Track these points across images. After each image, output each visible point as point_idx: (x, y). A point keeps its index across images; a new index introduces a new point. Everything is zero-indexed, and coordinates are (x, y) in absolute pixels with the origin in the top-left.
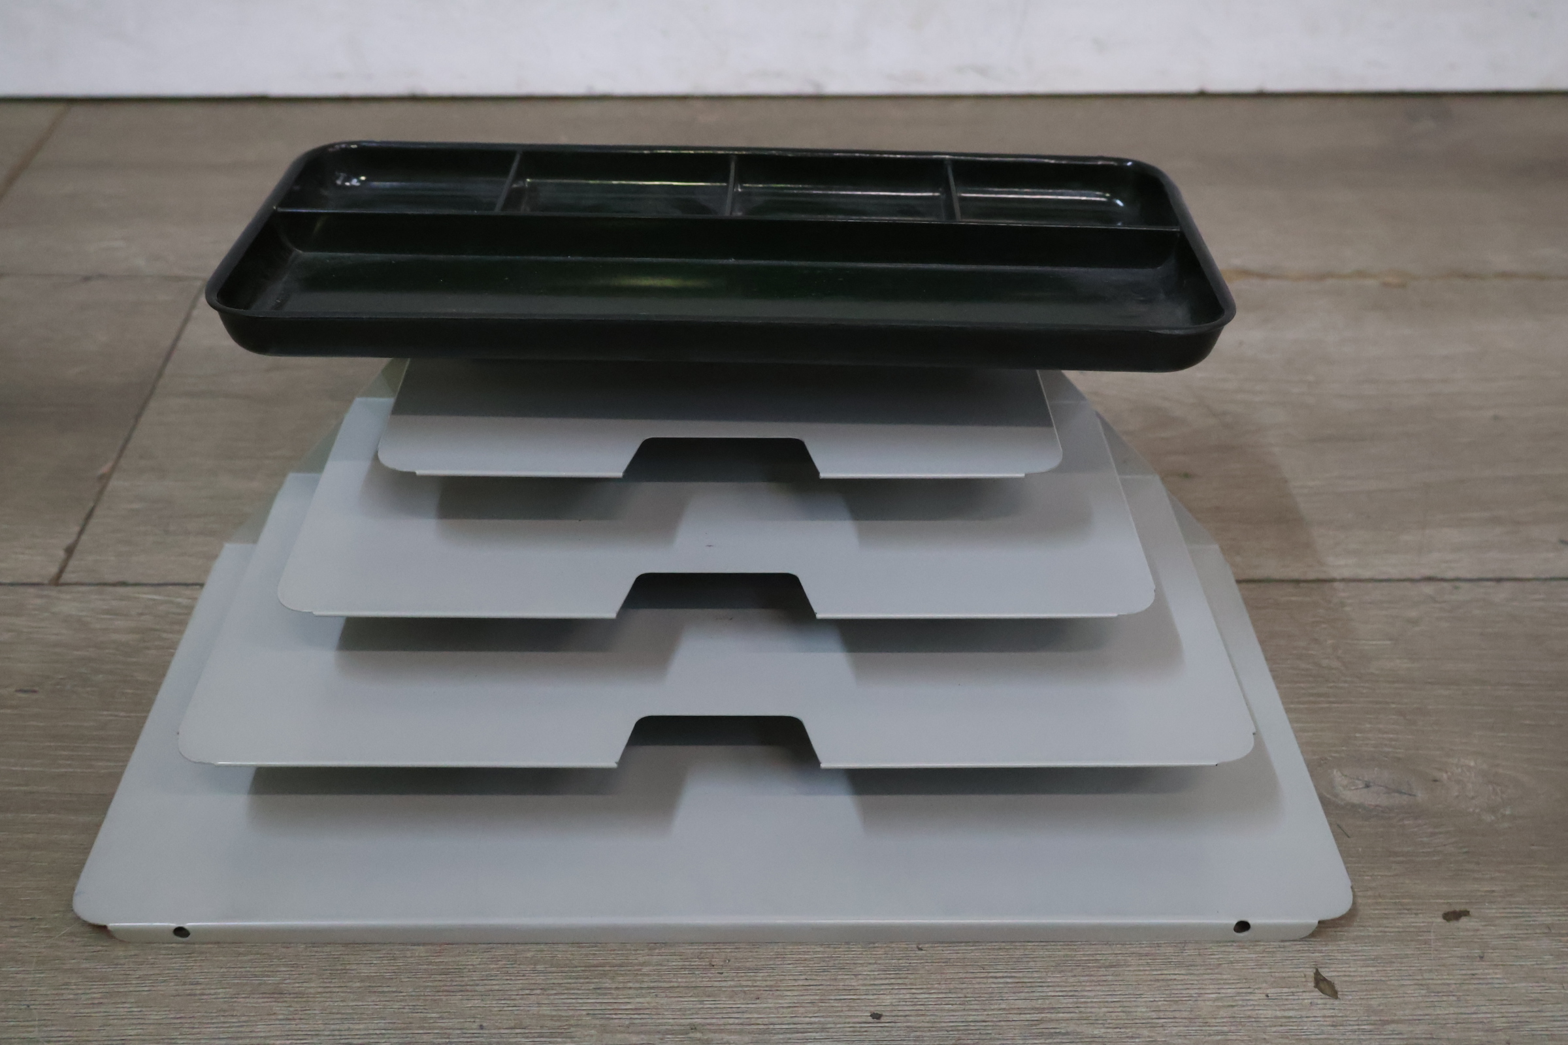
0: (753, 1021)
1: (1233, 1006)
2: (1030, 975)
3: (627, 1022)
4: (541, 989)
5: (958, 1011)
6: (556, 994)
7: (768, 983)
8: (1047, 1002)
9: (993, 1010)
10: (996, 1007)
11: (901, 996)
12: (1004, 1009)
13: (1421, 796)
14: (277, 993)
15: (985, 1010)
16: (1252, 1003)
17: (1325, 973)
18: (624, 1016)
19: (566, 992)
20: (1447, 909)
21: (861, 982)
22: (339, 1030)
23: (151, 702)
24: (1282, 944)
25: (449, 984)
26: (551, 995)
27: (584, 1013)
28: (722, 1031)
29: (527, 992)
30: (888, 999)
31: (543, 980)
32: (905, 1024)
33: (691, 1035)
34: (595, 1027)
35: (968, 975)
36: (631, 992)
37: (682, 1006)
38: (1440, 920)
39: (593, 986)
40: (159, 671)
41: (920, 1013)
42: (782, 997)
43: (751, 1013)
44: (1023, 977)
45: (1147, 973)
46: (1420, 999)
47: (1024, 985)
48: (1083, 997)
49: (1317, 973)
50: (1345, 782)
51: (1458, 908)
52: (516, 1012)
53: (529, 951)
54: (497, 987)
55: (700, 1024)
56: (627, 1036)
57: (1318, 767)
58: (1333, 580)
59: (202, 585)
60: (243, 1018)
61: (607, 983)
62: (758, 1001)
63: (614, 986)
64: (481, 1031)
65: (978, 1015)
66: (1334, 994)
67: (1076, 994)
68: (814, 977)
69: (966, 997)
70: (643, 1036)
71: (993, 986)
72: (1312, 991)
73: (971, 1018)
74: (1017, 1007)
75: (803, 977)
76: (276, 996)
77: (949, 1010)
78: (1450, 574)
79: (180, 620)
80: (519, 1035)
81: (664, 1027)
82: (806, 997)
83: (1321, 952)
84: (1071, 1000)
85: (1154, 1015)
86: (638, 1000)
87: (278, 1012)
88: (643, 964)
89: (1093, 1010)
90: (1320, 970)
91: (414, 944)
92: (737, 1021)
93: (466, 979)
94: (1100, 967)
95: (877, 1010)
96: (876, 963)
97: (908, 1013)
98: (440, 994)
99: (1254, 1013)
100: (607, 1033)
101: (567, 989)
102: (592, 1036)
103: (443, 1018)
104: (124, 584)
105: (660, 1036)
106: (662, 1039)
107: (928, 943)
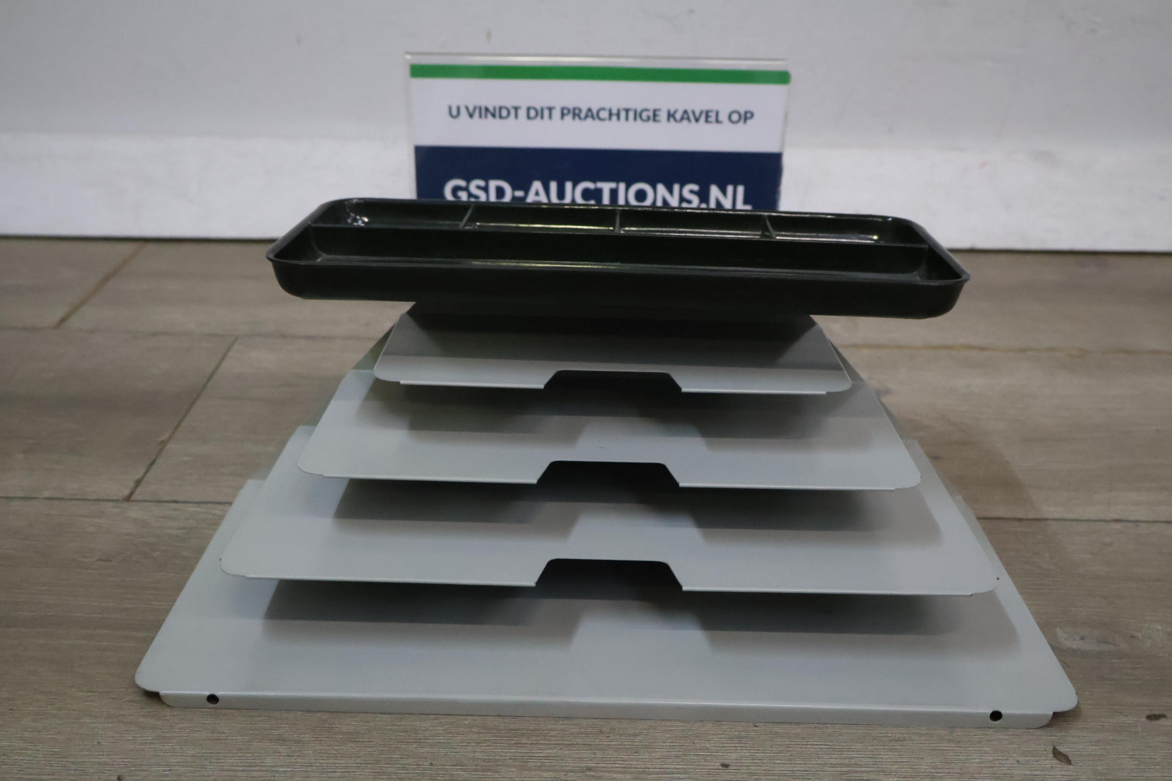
0: (633, 766)
1: (992, 767)
2: (839, 744)
3: (540, 764)
4: (476, 743)
5: (786, 764)
6: (486, 746)
7: (644, 744)
8: (853, 760)
9: (812, 764)
10: (814, 762)
11: (743, 754)
12: (821, 764)
13: (1123, 645)
14: (281, 740)
15: (806, 764)
16: (1006, 765)
17: (1062, 749)
18: (538, 761)
19: (494, 745)
20: (1148, 713)
21: (712, 745)
22: (326, 763)
23: (192, 569)
24: (1027, 731)
25: (407, 738)
26: (483, 746)
27: (508, 758)
28: (610, 772)
29: (466, 744)
30: (734, 756)
31: (477, 737)
32: (747, 771)
33: (587, 773)
34: (515, 766)
35: (792, 743)
36: (541, 746)
37: (580, 756)
38: (1144, 719)
39: (513, 742)
40: (199, 552)
41: (757, 764)
42: (653, 752)
43: (631, 761)
44: (835, 745)
45: (927, 745)
46: (1134, 767)
47: (835, 750)
48: (879, 758)
49: (1054, 749)
50: (1065, 636)
51: (1157, 713)
52: (457, 756)
53: (466, 720)
54: (443, 741)
55: (594, 767)
56: (539, 772)
57: (1046, 626)
58: (1047, 520)
59: (231, 504)
60: (256, 755)
61: (524, 741)
62: (636, 754)
63: (529, 742)
64: (432, 767)
65: (801, 767)
66: (1069, 762)
67: (874, 756)
68: (677, 741)
69: (791, 756)
70: (551, 773)
71: (812, 750)
72: (1052, 760)
73: (796, 769)
74: (830, 763)
75: (670, 741)
76: (280, 742)
77: (779, 764)
78: (1133, 518)
79: (216, 523)
80: (459, 770)
81: (567, 768)
82: (672, 753)
83: (1056, 736)
84: (871, 760)
85: (933, 770)
86: (547, 751)
87: (281, 751)
88: (551, 730)
89: (887, 766)
90: (1056, 747)
91: (381, 713)
92: (621, 766)
93: (420, 735)
94: (891, 741)
95: (726, 762)
96: (723, 734)
97: (749, 764)
98: (401, 744)
99: (1008, 772)
100: (525, 770)
101: (495, 743)
102: (513, 772)
103: (402, 758)
104: (176, 502)
105: (565, 773)
106: (566, 775)
107: (761, 723)
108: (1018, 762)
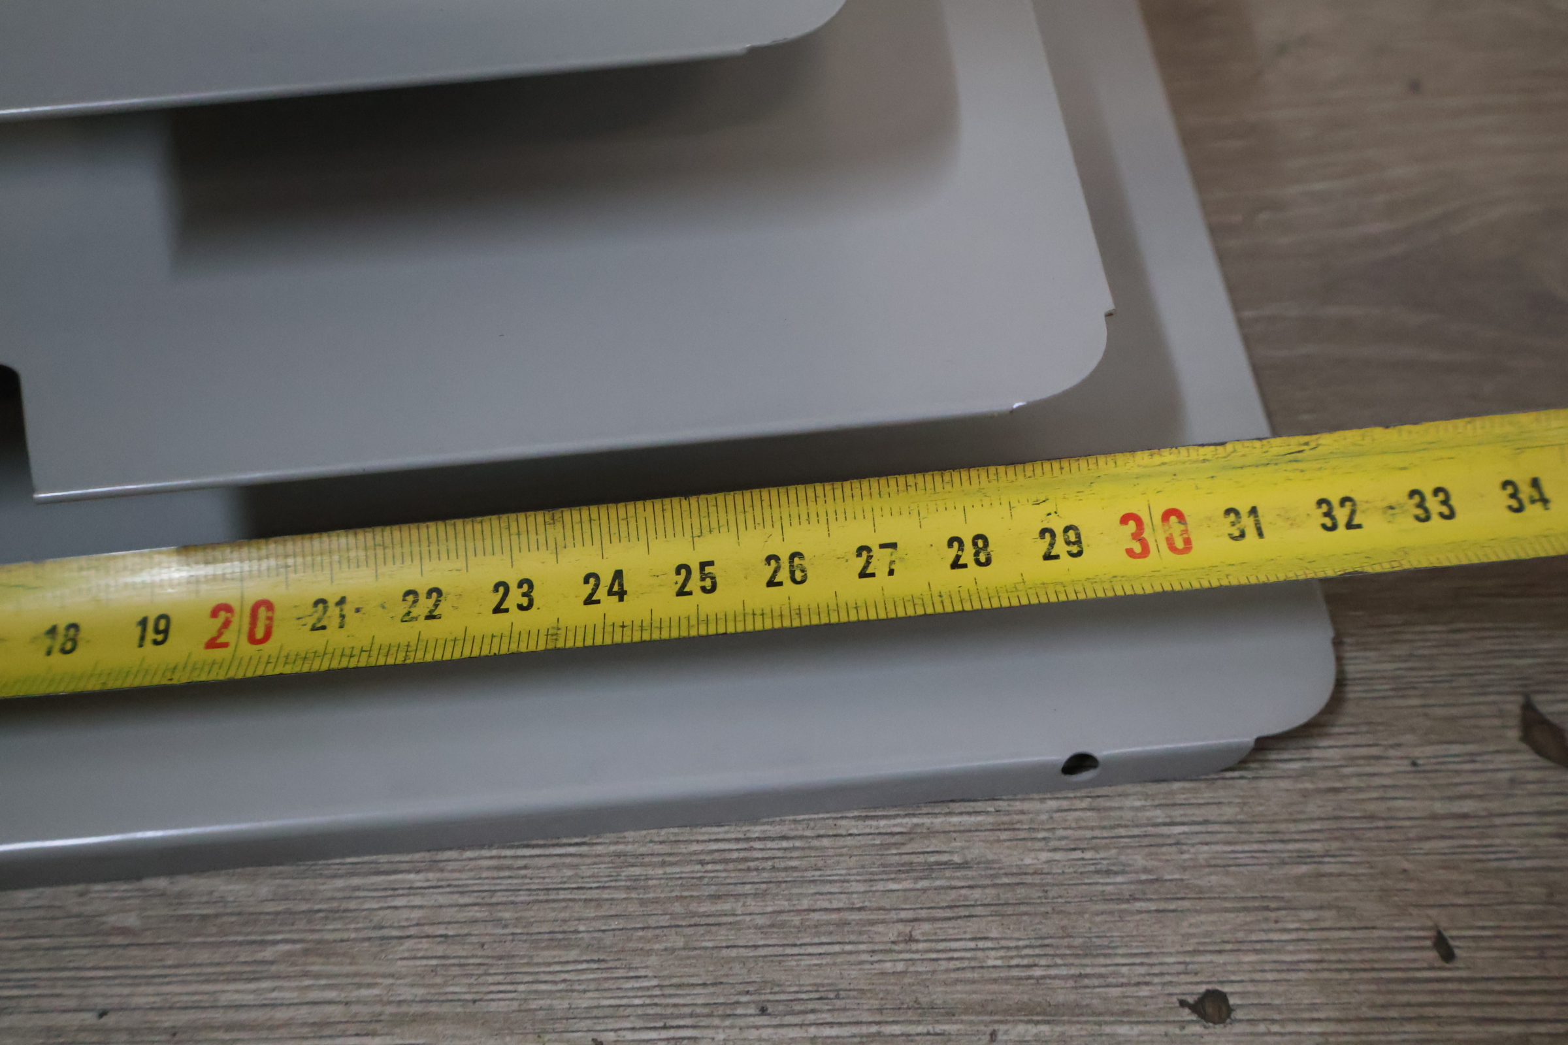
108: (1414, 764)
